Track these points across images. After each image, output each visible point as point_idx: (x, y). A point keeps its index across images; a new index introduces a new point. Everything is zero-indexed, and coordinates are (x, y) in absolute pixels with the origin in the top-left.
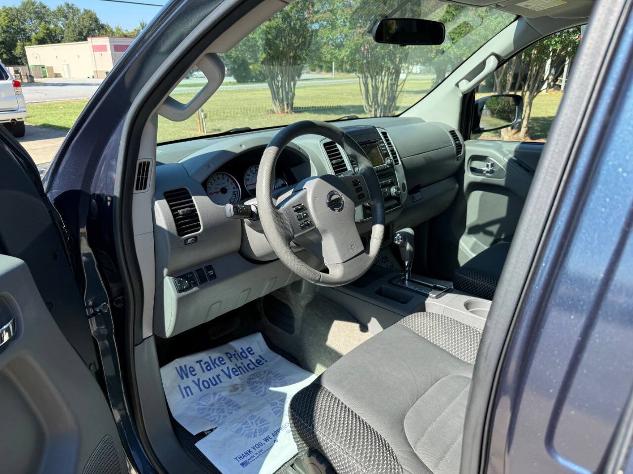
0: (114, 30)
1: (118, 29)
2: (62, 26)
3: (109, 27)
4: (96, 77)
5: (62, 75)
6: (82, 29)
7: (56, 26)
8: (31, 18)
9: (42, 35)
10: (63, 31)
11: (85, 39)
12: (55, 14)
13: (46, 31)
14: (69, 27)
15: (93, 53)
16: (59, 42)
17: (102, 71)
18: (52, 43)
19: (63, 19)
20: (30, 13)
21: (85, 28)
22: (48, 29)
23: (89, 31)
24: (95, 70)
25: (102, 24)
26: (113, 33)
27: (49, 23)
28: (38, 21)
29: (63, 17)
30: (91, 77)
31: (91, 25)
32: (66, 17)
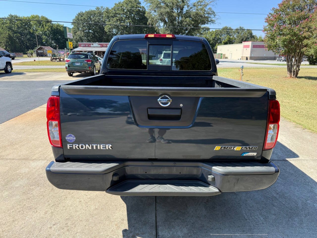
0: (258, 38)
1: (260, 38)
2: (235, 37)
3: (256, 36)
4: (241, 59)
5: (228, 58)
6: (244, 38)
7: (233, 37)
8: (224, 34)
9: (226, 41)
10: (235, 39)
11: (241, 42)
12: (234, 32)
13: (228, 39)
14: (238, 37)
15: (243, 48)
16: (233, 43)
17: (244, 57)
18: (230, 44)
19: (237, 34)
20: (224, 32)
21: (245, 37)
22: (229, 38)
23: (246, 38)
24: (242, 56)
25: (253, 35)
26: (257, 39)
27: (231, 35)
28: (227, 35)
29: (237, 33)
30: (239, 59)
31: (248, 36)
32: (238, 33)
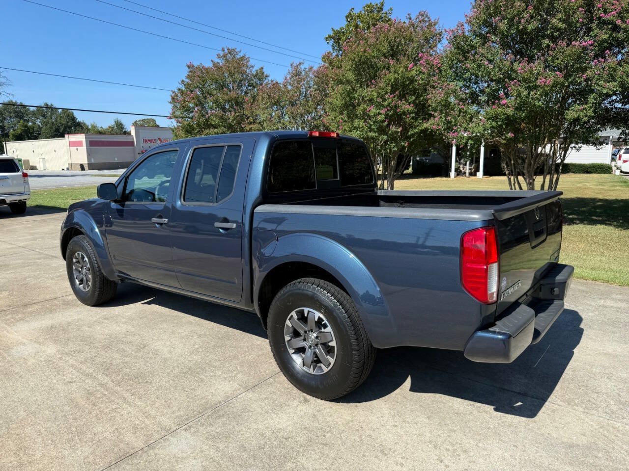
0: (90, 127)
1: (93, 126)
2: (40, 124)
3: (85, 124)
4: (70, 169)
5: (37, 167)
6: (59, 126)
7: (34, 123)
8: (10, 117)
9: (19, 131)
10: (40, 128)
11: (62, 136)
12: (33, 113)
13: (24, 128)
14: (46, 125)
15: (69, 148)
16: (36, 138)
17: (76, 164)
18: (30, 138)
19: (41, 118)
20: (10, 113)
21: (62, 125)
22: (26, 126)
23: (65, 127)
24: (70, 162)
25: (78, 122)
26: (88, 130)
27: (28, 121)
28: (18, 119)
29: (42, 116)
30: (66, 169)
31: (68, 122)
32: (44, 116)
